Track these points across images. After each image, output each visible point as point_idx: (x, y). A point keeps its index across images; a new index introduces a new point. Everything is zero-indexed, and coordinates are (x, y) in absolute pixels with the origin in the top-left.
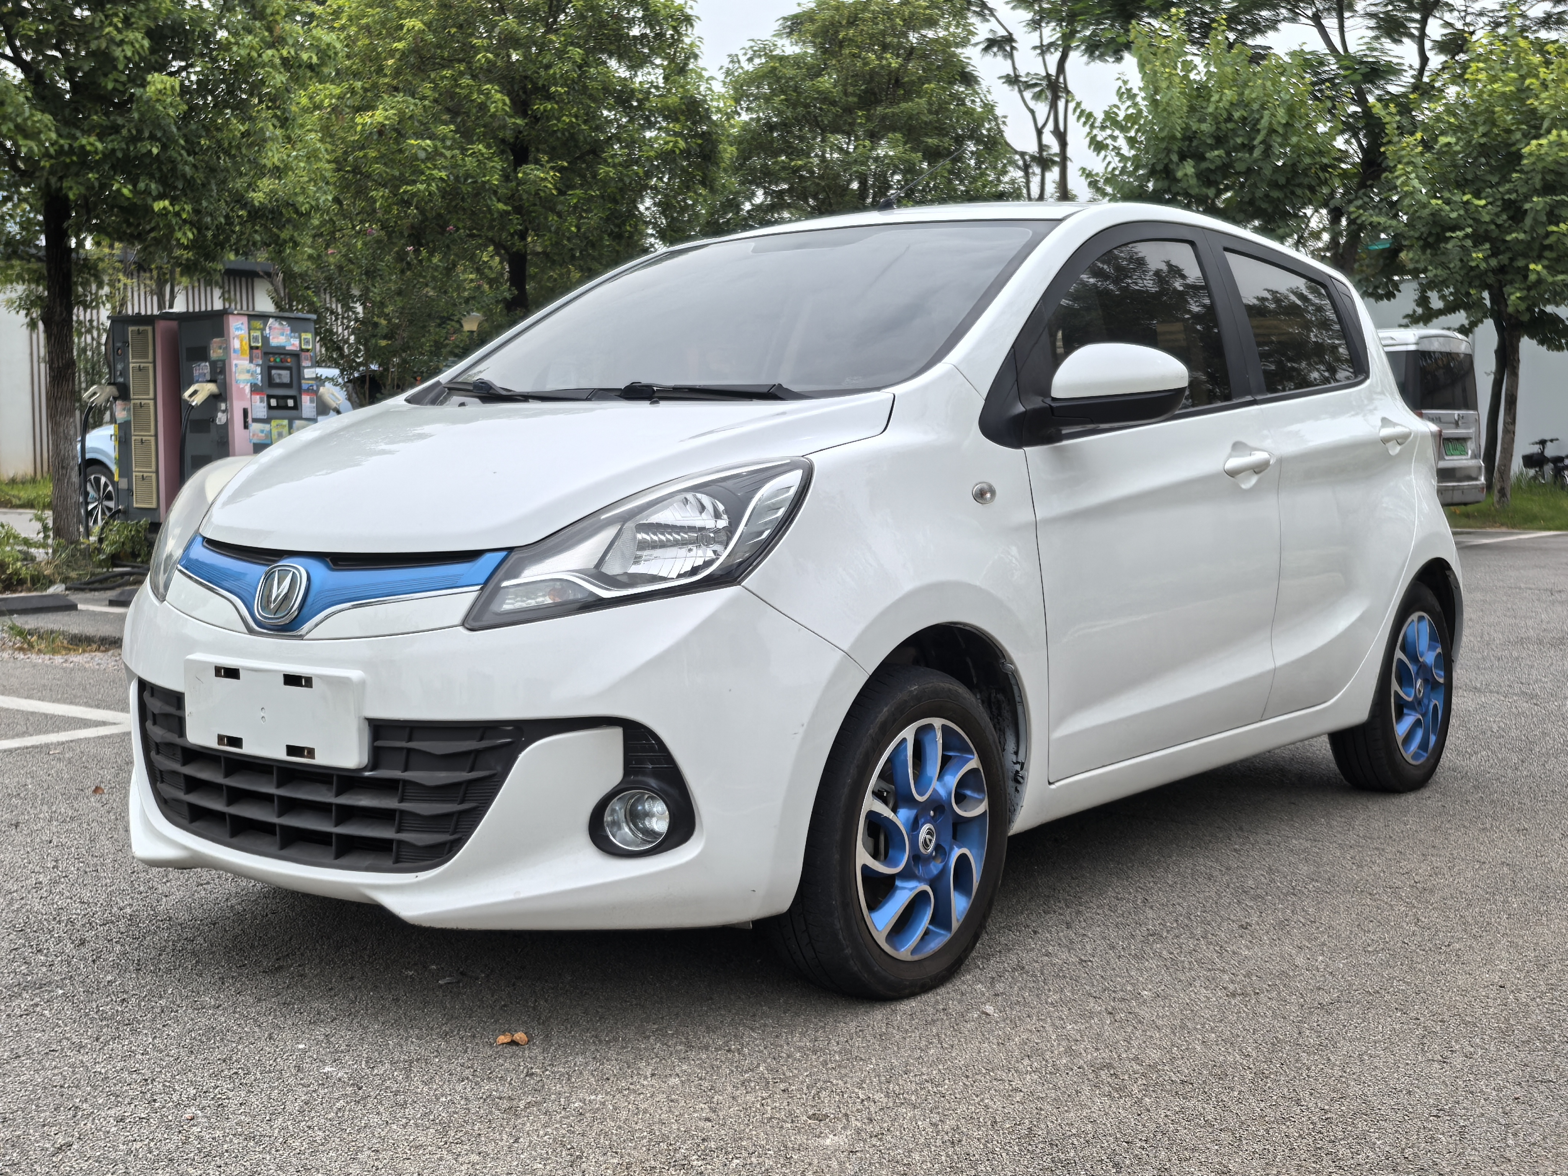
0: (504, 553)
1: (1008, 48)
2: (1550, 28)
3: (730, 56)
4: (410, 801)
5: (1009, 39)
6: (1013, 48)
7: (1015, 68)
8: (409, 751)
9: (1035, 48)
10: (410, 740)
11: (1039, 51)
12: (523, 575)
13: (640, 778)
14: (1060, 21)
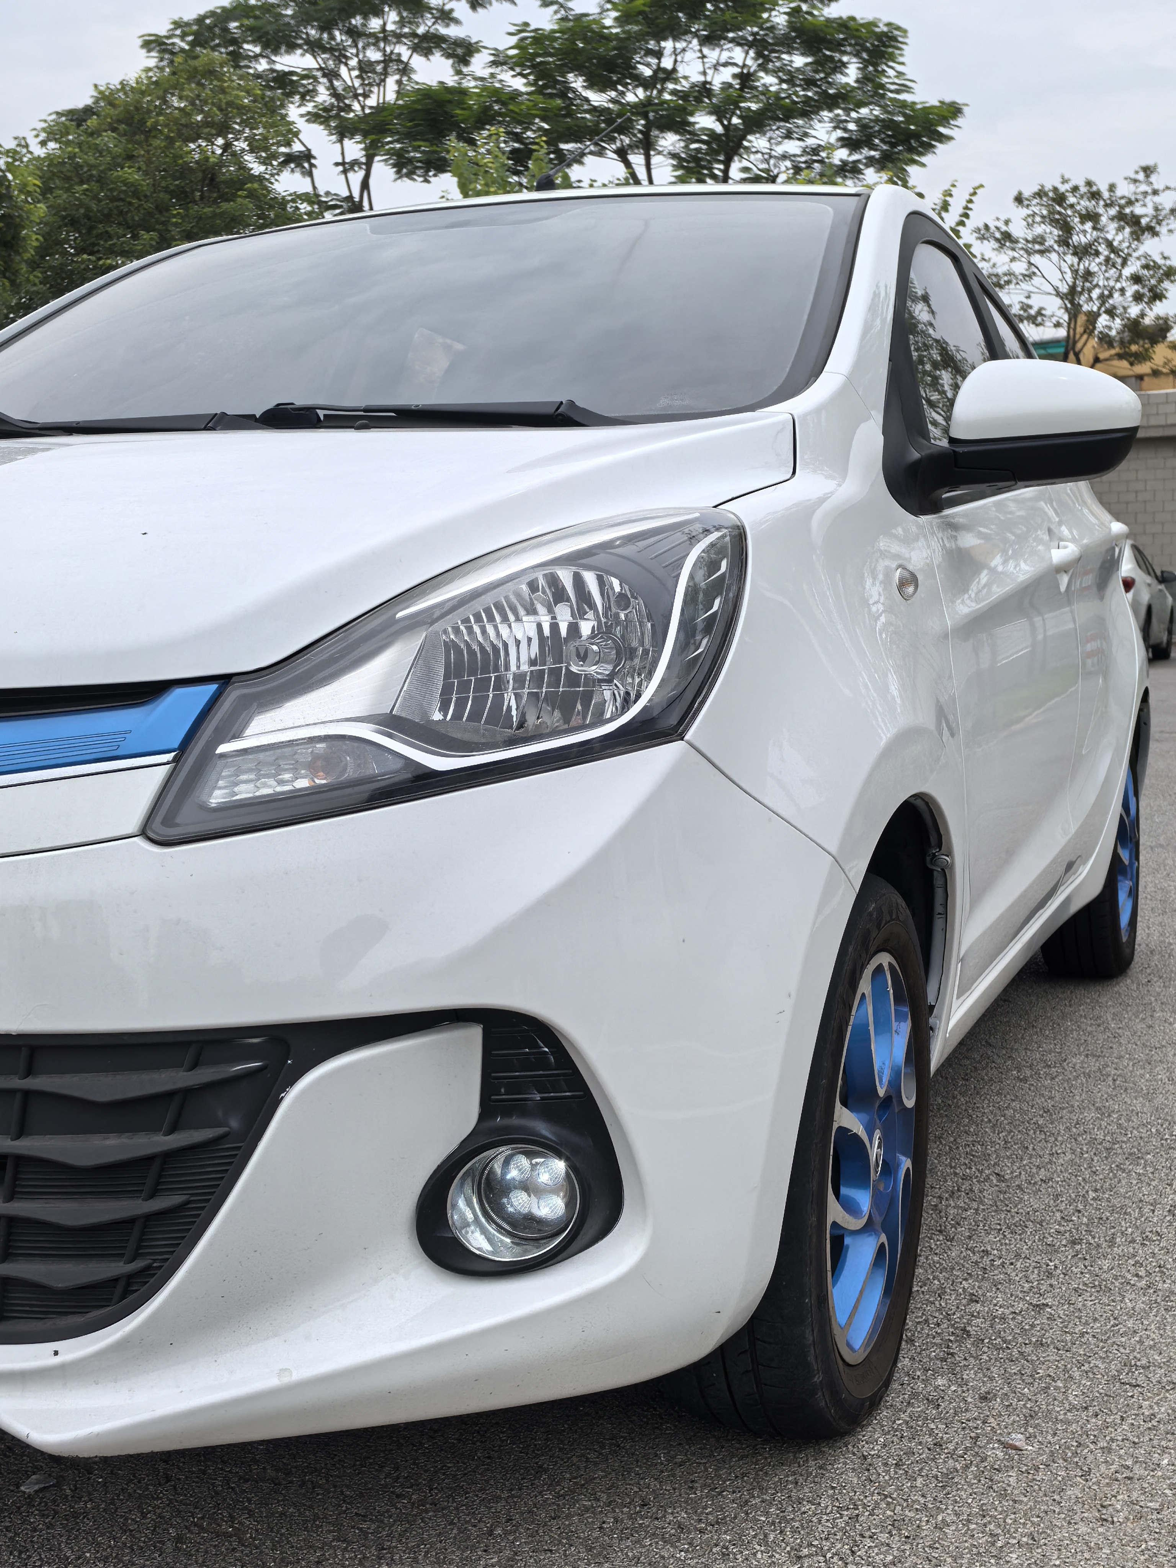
0: (213, 687)
1: (306, 165)
2: (846, 176)
3: (16, 138)
4: (31, 1195)
5: (308, 156)
6: (312, 165)
7: (314, 188)
8: (27, 1094)
9: (337, 164)
10: (29, 1072)
11: (341, 168)
12: (248, 732)
13: (515, 1121)
14: (365, 134)
